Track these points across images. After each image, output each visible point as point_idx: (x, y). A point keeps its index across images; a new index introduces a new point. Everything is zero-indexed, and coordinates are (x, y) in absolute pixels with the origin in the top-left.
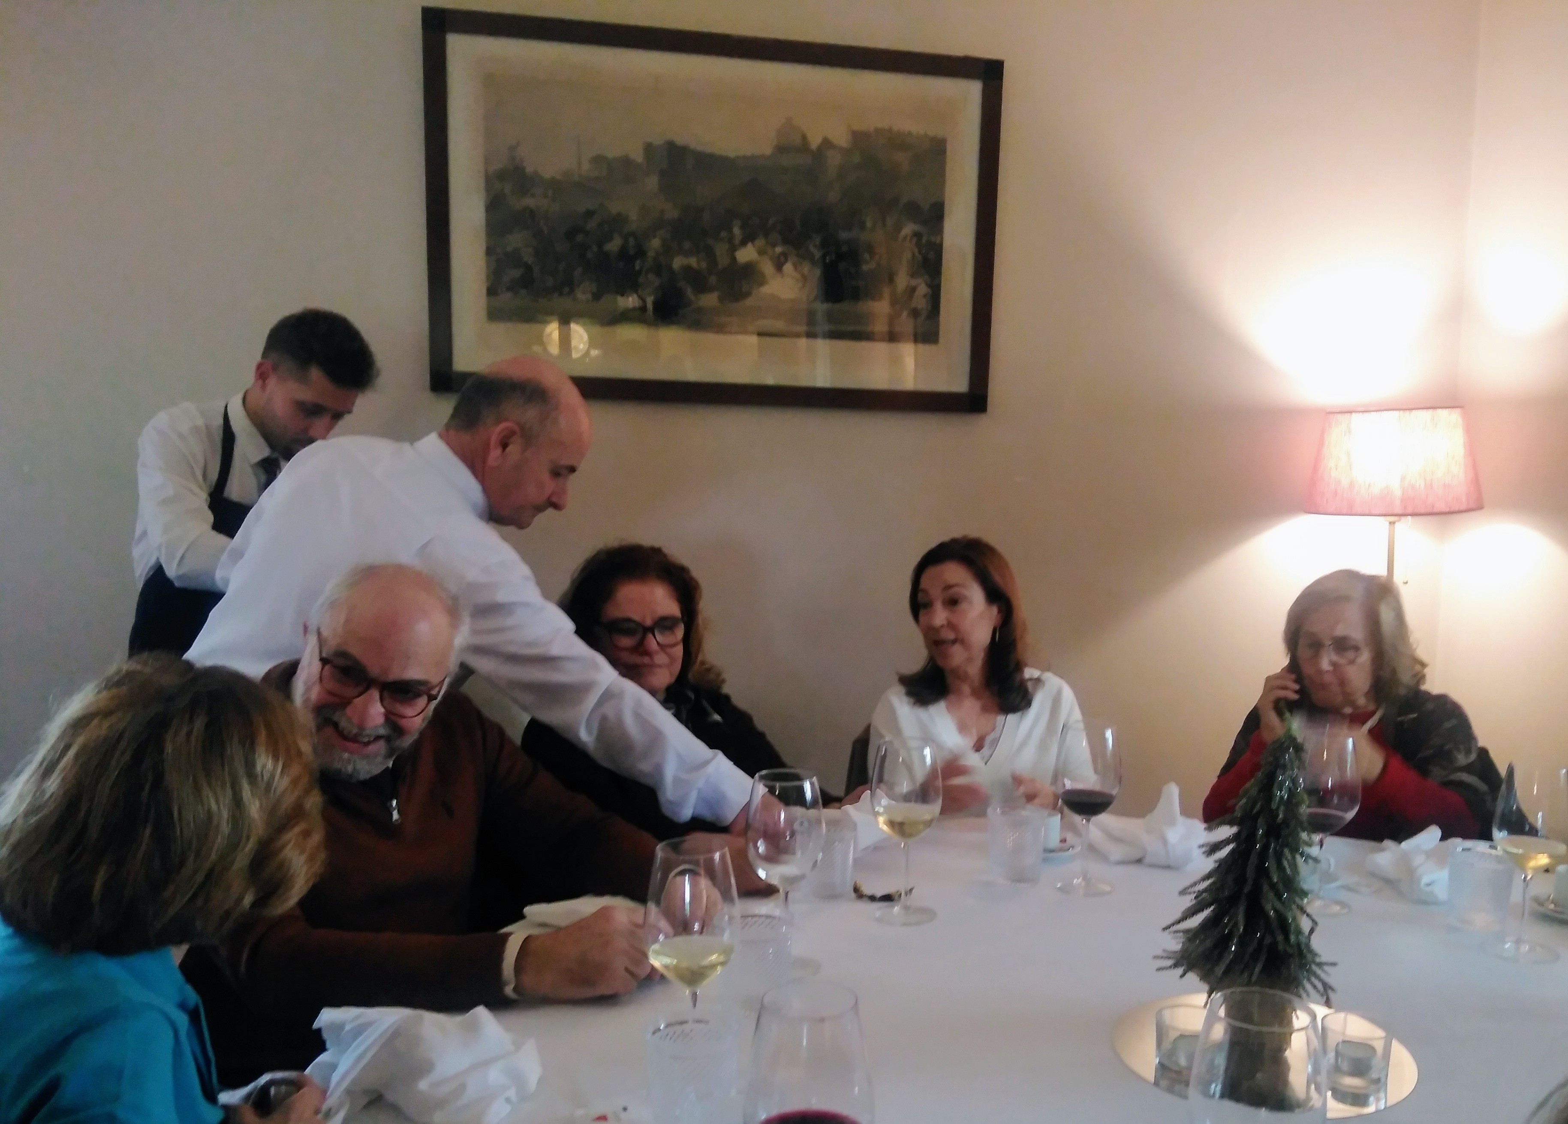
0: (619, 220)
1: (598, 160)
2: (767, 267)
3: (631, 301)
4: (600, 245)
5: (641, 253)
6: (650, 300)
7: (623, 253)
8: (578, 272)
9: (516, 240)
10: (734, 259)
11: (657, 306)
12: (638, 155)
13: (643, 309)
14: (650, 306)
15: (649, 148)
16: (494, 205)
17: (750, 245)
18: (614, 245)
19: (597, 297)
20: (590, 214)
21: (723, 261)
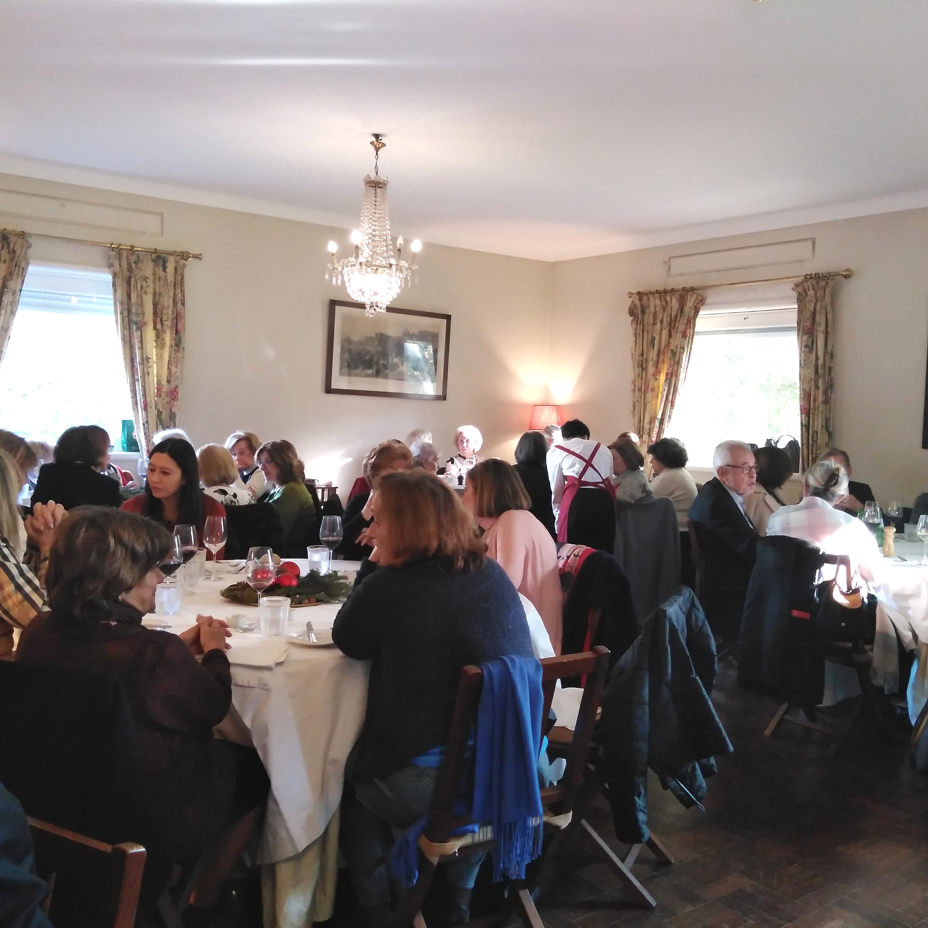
0: (369, 352)
1: (366, 337)
2: (400, 364)
3: (370, 372)
4: (365, 358)
5: (373, 359)
6: (375, 371)
7: (370, 359)
8: (359, 364)
9: (346, 356)
10: (393, 361)
11: (376, 373)
12: (374, 336)
13: (373, 373)
15: (376, 334)
16: (342, 348)
17: (396, 358)
18: (367, 358)
19: (363, 370)
20: (362, 350)
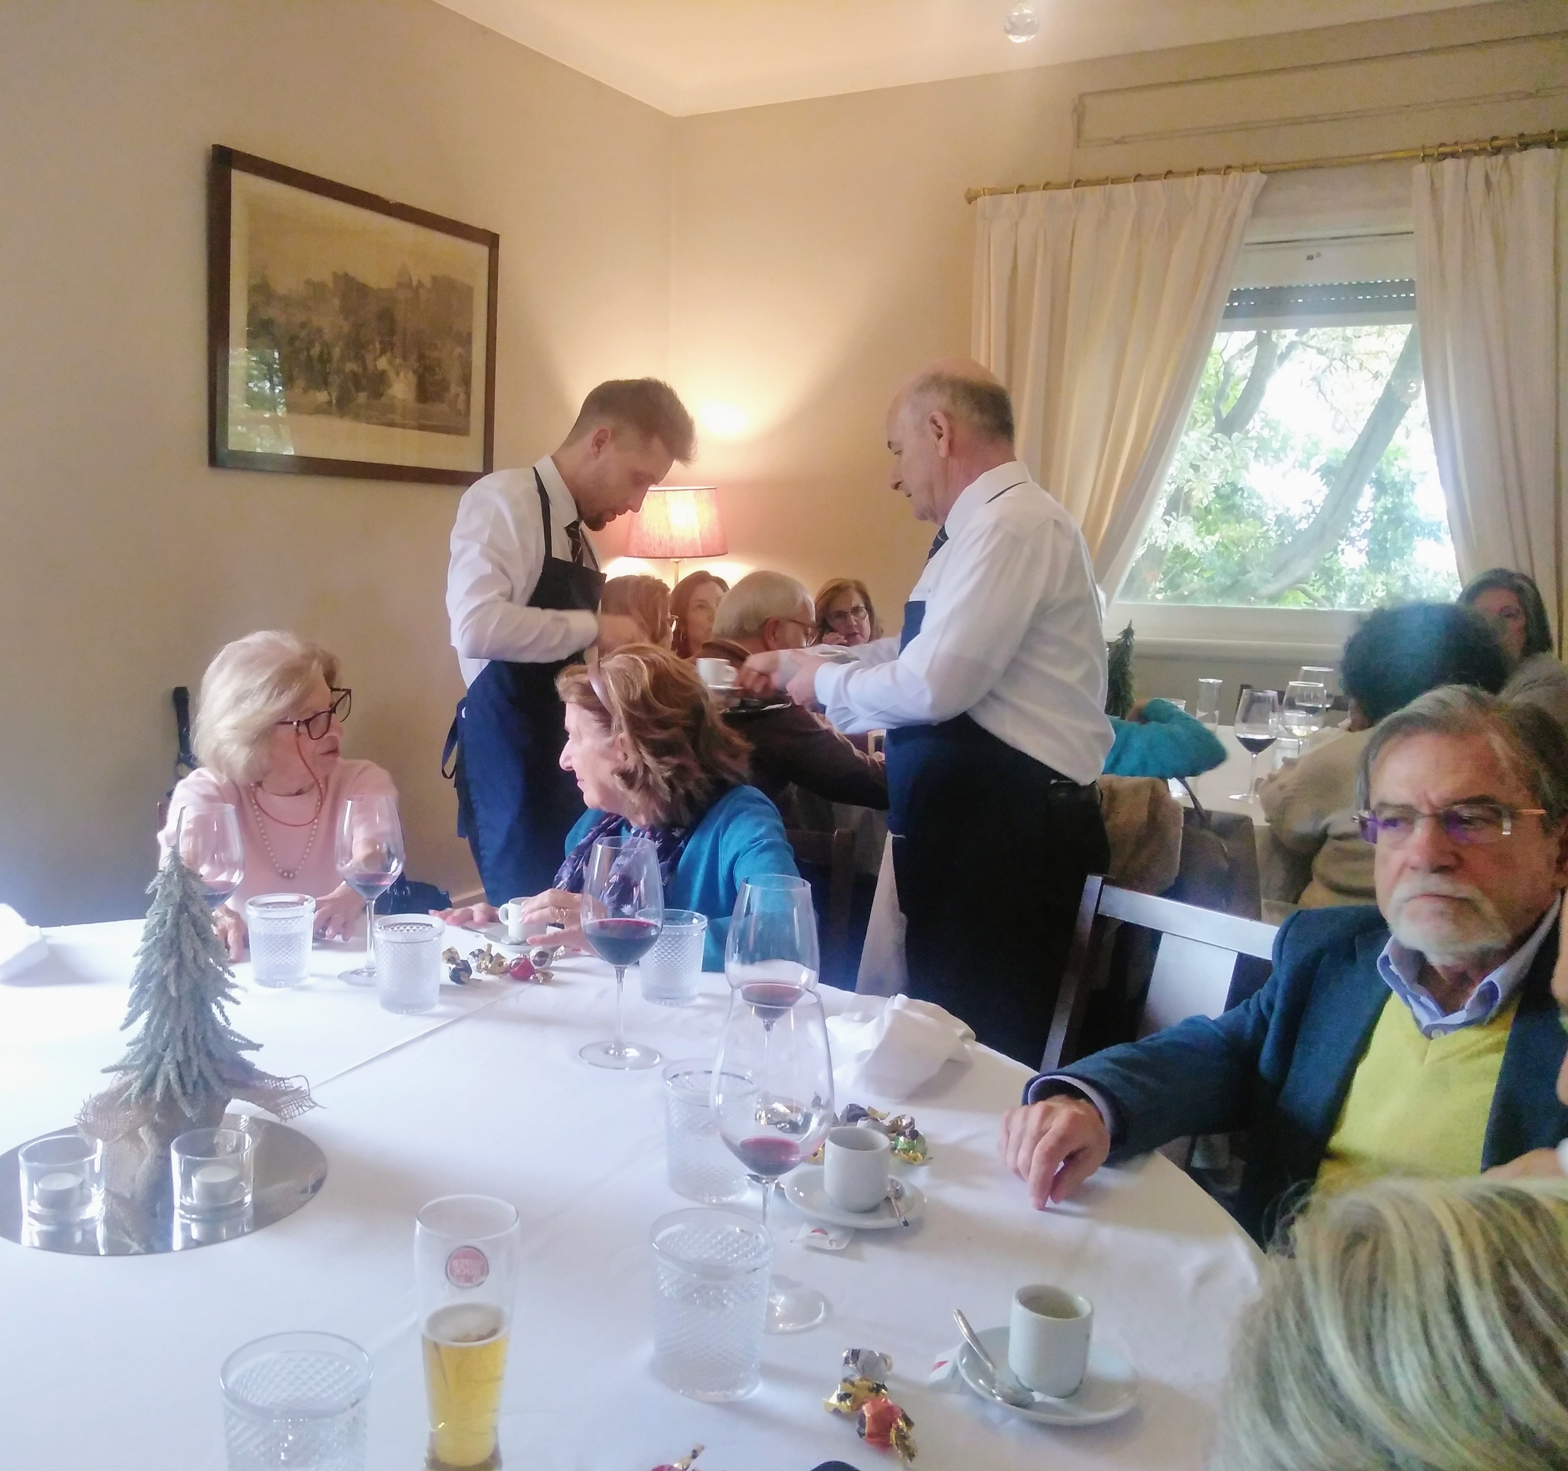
0: (319, 332)
1: (309, 282)
2: (392, 374)
3: (324, 397)
5: (330, 358)
7: (320, 357)
8: (297, 371)
10: (375, 366)
11: (339, 401)
12: (329, 281)
13: (330, 403)
14: (334, 401)
15: (335, 277)
16: (251, 314)
17: (384, 357)
18: (316, 351)
19: (305, 391)
20: (303, 326)
21: (370, 367)
